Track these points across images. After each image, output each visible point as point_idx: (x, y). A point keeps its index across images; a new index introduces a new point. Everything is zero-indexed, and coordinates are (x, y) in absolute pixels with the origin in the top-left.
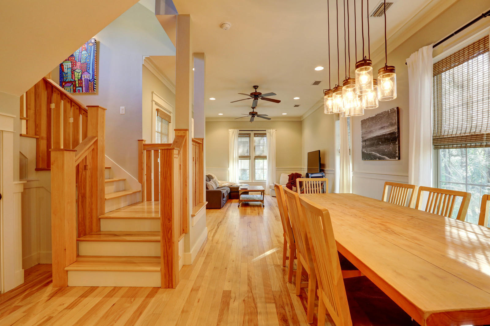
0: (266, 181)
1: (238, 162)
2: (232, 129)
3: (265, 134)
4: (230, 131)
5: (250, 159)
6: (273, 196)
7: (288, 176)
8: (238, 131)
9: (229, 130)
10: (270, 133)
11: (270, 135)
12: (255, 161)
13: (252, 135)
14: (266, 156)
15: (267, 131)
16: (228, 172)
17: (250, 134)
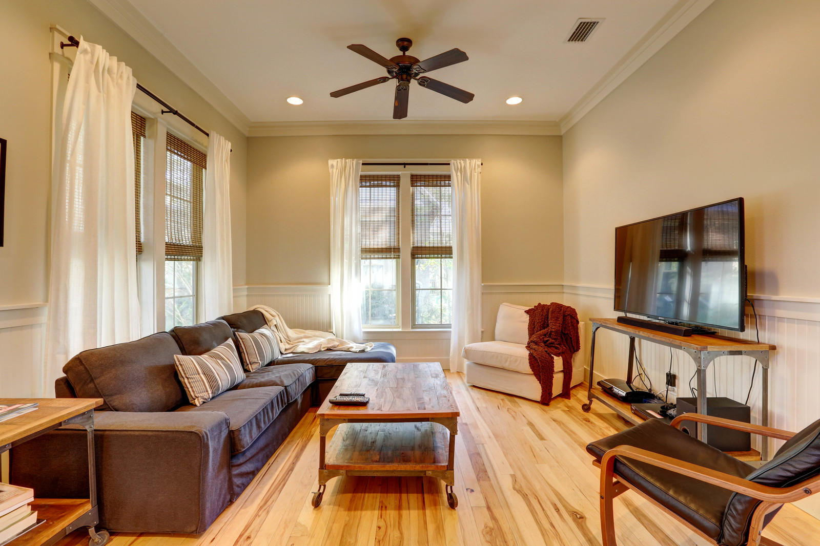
0: (449, 326)
1: (358, 266)
2: (339, 160)
3: (448, 177)
4: (332, 166)
5: (398, 257)
6: (474, 386)
7: (527, 312)
8: (357, 164)
9: (331, 162)
10: (463, 171)
11: (465, 178)
12: (413, 265)
13: (405, 181)
14: (450, 248)
15: (452, 165)
16: (326, 299)
17: (398, 177)
